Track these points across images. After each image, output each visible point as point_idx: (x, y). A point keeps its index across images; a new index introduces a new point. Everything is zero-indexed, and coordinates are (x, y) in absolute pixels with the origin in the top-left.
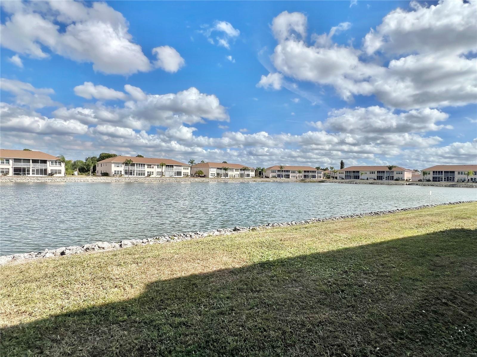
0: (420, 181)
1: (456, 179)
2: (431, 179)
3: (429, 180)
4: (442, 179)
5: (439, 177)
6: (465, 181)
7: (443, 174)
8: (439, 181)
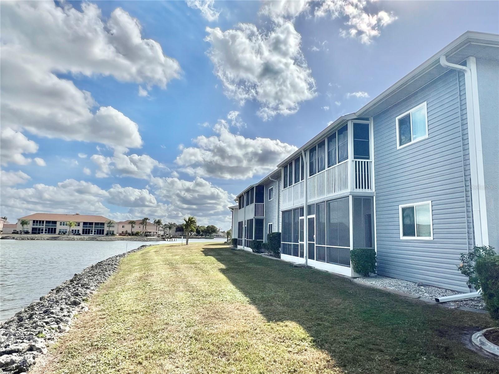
0: (15, 232)
1: (57, 231)
2: (30, 231)
3: (27, 233)
4: (42, 230)
5: (39, 229)
6: (66, 234)
7: (44, 225)
8: (39, 233)
